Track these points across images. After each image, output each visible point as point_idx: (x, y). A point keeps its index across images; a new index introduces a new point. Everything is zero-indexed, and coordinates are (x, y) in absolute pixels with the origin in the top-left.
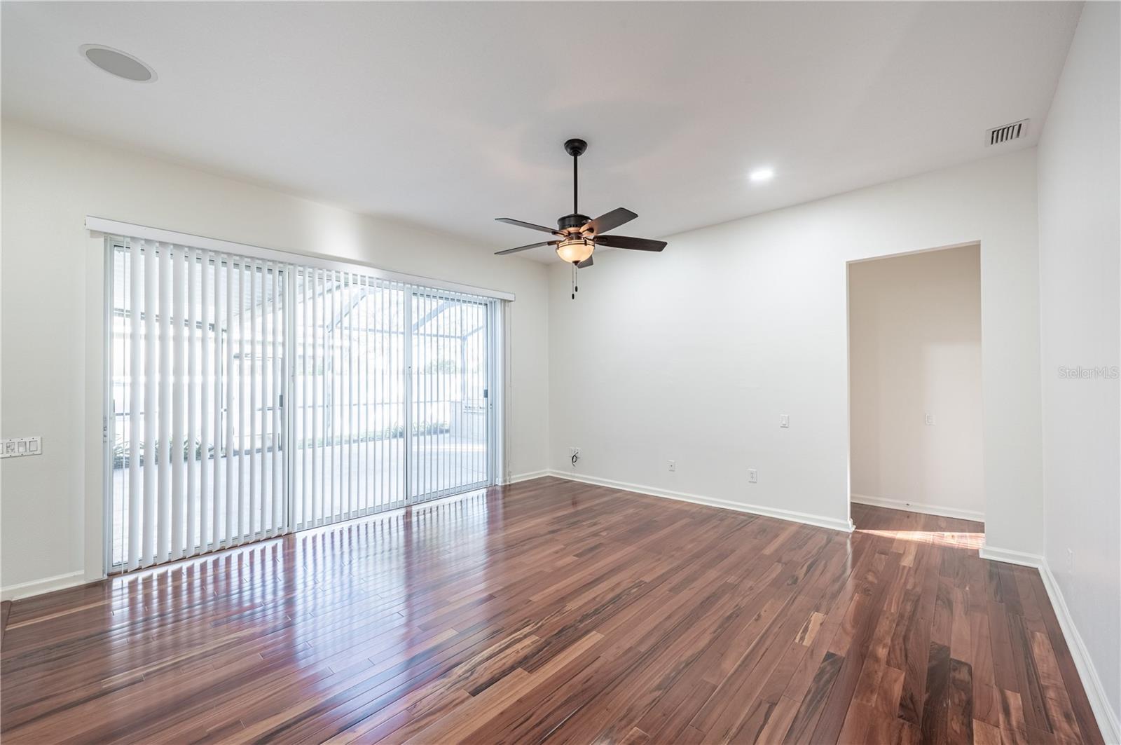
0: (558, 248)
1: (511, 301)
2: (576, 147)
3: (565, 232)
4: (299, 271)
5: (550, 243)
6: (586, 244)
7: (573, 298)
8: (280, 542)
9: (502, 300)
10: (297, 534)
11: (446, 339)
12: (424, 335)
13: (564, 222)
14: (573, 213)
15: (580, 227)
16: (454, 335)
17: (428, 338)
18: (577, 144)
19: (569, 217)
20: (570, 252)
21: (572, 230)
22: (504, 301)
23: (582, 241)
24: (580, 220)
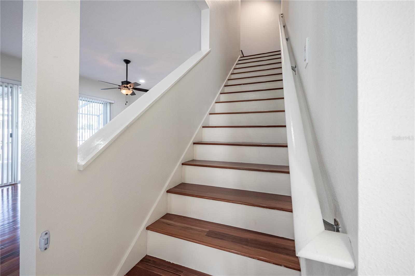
0: (121, 90)
1: (113, 103)
2: (127, 62)
3: (123, 85)
4: (20, 87)
5: (119, 88)
6: (129, 90)
7: (126, 104)
8: (10, 187)
9: (109, 103)
10: (18, 184)
11: (95, 116)
12: (82, 114)
13: (123, 83)
14: (126, 80)
15: (128, 85)
16: (94, 114)
17: (84, 115)
18: (127, 61)
19: (124, 81)
20: (124, 91)
21: (125, 85)
22: (110, 103)
23: (128, 89)
24: (127, 83)
